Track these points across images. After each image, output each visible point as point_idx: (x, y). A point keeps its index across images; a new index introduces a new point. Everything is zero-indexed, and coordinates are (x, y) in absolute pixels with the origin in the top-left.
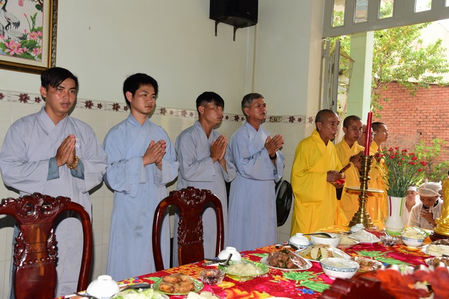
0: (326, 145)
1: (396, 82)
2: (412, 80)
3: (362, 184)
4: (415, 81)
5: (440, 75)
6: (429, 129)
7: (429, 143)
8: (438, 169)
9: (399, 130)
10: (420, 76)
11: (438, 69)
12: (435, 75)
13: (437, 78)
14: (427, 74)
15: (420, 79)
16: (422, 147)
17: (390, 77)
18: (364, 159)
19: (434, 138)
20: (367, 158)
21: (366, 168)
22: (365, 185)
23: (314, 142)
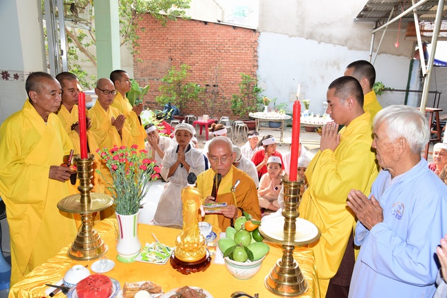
0: (46, 121)
1: (149, 13)
2: (162, 12)
3: (83, 197)
4: (164, 13)
5: (183, 9)
6: (177, 56)
7: (178, 68)
8: (185, 89)
9: (155, 56)
10: (168, 11)
11: (181, 5)
12: (180, 10)
13: (181, 12)
14: (173, 8)
15: (168, 13)
16: (173, 72)
17: (145, 9)
18: (81, 164)
19: (181, 63)
20: (84, 161)
21: (85, 175)
22: (86, 198)
23: (27, 120)
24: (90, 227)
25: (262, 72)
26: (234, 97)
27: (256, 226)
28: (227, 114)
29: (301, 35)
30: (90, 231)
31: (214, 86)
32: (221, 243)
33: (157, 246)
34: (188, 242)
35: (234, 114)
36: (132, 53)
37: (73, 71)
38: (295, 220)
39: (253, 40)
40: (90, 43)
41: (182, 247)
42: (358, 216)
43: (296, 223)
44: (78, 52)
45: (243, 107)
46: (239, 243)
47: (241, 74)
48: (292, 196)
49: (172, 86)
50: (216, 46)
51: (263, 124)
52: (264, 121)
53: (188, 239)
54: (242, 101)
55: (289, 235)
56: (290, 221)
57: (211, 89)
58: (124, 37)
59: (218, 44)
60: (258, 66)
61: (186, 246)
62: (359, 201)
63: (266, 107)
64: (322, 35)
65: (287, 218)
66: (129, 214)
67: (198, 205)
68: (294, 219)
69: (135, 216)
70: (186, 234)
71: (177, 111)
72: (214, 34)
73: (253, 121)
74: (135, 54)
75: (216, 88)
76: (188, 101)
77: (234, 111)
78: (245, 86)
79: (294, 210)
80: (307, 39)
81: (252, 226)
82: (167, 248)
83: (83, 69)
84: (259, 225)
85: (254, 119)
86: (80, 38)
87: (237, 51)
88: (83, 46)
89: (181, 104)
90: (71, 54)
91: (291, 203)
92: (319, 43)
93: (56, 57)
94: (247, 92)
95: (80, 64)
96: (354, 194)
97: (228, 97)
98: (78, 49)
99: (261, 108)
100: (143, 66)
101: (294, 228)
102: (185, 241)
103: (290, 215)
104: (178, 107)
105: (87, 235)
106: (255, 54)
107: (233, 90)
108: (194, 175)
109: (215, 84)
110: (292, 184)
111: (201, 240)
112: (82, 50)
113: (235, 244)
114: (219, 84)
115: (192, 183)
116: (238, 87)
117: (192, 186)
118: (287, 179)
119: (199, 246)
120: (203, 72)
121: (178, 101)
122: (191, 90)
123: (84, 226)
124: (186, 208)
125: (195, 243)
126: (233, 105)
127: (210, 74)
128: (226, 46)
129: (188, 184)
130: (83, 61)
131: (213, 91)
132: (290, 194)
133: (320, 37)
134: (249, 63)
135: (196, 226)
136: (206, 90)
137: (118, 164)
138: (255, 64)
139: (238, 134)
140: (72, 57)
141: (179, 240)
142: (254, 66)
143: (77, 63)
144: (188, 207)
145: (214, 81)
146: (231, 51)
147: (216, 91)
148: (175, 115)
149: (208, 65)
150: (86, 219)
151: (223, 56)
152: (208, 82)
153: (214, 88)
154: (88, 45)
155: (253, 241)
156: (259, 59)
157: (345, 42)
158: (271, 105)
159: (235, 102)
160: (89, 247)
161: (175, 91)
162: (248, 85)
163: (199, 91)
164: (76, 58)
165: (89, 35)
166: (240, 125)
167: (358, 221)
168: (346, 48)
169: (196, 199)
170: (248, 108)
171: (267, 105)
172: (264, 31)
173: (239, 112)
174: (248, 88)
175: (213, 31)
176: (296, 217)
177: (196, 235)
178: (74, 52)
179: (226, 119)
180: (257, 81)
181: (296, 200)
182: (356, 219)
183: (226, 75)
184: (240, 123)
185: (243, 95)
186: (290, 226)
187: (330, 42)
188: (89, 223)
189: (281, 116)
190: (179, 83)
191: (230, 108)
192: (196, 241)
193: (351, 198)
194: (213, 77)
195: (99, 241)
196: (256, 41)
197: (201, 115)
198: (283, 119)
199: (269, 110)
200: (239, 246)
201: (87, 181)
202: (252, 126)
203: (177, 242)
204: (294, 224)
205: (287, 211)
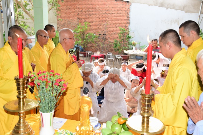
3: (20, 102)
6: (82, 17)
7: (83, 24)
8: (87, 37)
9: (69, 17)
16: (80, 26)
18: (19, 81)
19: (85, 21)
20: (21, 80)
21: (21, 88)
22: (22, 103)
23: (6, 53)
24: (24, 120)
25: (132, 27)
26: (115, 41)
27: (125, 121)
28: (111, 51)
29: (156, 4)
30: (24, 123)
31: (104, 35)
32: (103, 131)
33: (64, 132)
34: (83, 130)
35: (115, 51)
36: (56, 15)
37: (21, 25)
38: (149, 119)
39: (127, 7)
40: (31, 9)
41: (79, 133)
42: (189, 114)
43: (149, 120)
44: (24, 14)
45: (120, 47)
46: (114, 132)
47: (120, 28)
48: (147, 103)
49: (79, 34)
50: (105, 11)
51: (132, 57)
52: (133, 55)
53: (83, 128)
54: (120, 43)
55: (145, 127)
56: (146, 119)
57: (101, 37)
58: (51, 6)
59: (106, 10)
60: (129, 23)
61: (82, 132)
62: (192, 104)
63: (134, 47)
64: (169, 4)
65: (144, 117)
66: (47, 112)
67: (90, 107)
68: (148, 117)
69: (51, 114)
70: (82, 125)
71: (82, 49)
72: (104, 4)
73: (126, 55)
74: (58, 16)
75: (105, 36)
76: (88, 43)
77: (115, 49)
78: (122, 35)
79: (148, 112)
80: (160, 7)
81: (122, 121)
82: (71, 133)
83: (27, 24)
84: (127, 120)
85: (127, 54)
86: (25, 6)
87: (117, 14)
88: (27, 11)
89: (84, 45)
90: (20, 15)
91: (146, 108)
92: (167, 9)
93: (8, 16)
94: (123, 38)
95: (25, 21)
96: (189, 99)
97: (112, 41)
98: (24, 12)
99: (131, 48)
100: (62, 23)
101: (148, 124)
102: (81, 129)
103: (146, 115)
104: (82, 47)
105: (22, 125)
106: (128, 16)
107: (114, 37)
108: (87, 89)
109: (104, 33)
110: (147, 96)
111: (91, 129)
112: (26, 13)
113: (112, 132)
114: (107, 34)
115: (86, 93)
116: (118, 35)
117: (86, 95)
118: (144, 92)
119: (90, 133)
120: (97, 26)
121: (83, 43)
122: (90, 37)
123: (20, 120)
124: (82, 109)
125: (87, 131)
126: (115, 46)
127: (101, 28)
128: (111, 11)
129: (84, 95)
130: (27, 19)
131: (103, 37)
132: (145, 102)
133: (168, 5)
134: (124, 21)
135: (88, 120)
136: (99, 37)
137: (41, 82)
138: (128, 22)
139: (117, 63)
140: (21, 17)
141: (78, 128)
142: (127, 23)
143: (24, 21)
144: (83, 108)
145: (104, 32)
146: (114, 14)
147: (105, 38)
148: (81, 51)
149: (100, 22)
150: (22, 115)
151: (109, 17)
152: (100, 32)
153: (103, 36)
154: (30, 10)
155: (123, 130)
156: (130, 19)
157: (183, 8)
158: (137, 46)
159: (116, 44)
160: (23, 132)
161: (81, 38)
162: (124, 34)
163: (95, 37)
164: (23, 17)
165: (30, 4)
166: (118, 58)
167: (189, 118)
168: (183, 12)
169: (88, 103)
170: (124, 48)
171: (134, 46)
172: (134, 2)
173: (118, 50)
174: (123, 36)
175: (104, 2)
176: (149, 117)
177: (88, 126)
178: (22, 14)
179: (110, 54)
180: (129, 32)
181: (149, 106)
182: (188, 116)
183: (111, 28)
184: (119, 57)
185: (120, 40)
186: (145, 122)
187: (174, 8)
188: (23, 118)
189: (142, 52)
190: (83, 33)
191: (113, 48)
192: (88, 129)
193: (187, 102)
194: (103, 29)
195: (30, 128)
196: (129, 8)
197: (96, 51)
198: (144, 54)
199: (136, 49)
200: (114, 133)
201: (23, 91)
202: (126, 58)
203: (76, 129)
204: (148, 121)
205: (143, 112)
